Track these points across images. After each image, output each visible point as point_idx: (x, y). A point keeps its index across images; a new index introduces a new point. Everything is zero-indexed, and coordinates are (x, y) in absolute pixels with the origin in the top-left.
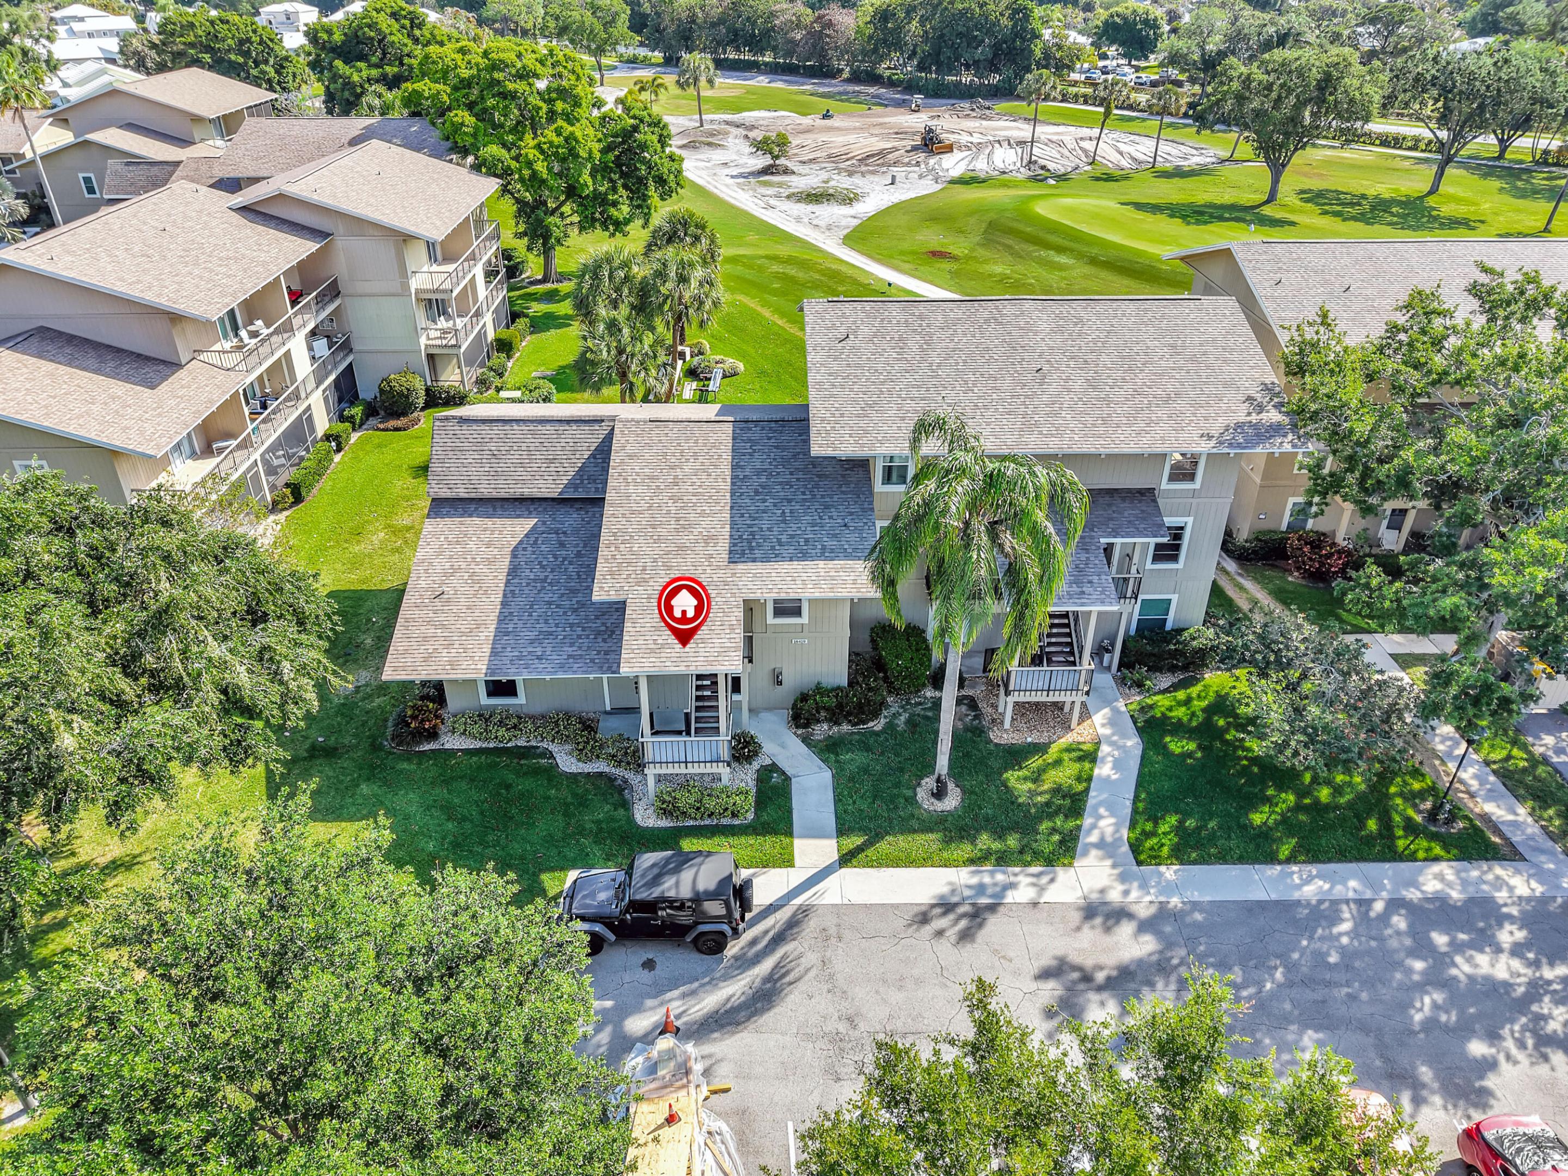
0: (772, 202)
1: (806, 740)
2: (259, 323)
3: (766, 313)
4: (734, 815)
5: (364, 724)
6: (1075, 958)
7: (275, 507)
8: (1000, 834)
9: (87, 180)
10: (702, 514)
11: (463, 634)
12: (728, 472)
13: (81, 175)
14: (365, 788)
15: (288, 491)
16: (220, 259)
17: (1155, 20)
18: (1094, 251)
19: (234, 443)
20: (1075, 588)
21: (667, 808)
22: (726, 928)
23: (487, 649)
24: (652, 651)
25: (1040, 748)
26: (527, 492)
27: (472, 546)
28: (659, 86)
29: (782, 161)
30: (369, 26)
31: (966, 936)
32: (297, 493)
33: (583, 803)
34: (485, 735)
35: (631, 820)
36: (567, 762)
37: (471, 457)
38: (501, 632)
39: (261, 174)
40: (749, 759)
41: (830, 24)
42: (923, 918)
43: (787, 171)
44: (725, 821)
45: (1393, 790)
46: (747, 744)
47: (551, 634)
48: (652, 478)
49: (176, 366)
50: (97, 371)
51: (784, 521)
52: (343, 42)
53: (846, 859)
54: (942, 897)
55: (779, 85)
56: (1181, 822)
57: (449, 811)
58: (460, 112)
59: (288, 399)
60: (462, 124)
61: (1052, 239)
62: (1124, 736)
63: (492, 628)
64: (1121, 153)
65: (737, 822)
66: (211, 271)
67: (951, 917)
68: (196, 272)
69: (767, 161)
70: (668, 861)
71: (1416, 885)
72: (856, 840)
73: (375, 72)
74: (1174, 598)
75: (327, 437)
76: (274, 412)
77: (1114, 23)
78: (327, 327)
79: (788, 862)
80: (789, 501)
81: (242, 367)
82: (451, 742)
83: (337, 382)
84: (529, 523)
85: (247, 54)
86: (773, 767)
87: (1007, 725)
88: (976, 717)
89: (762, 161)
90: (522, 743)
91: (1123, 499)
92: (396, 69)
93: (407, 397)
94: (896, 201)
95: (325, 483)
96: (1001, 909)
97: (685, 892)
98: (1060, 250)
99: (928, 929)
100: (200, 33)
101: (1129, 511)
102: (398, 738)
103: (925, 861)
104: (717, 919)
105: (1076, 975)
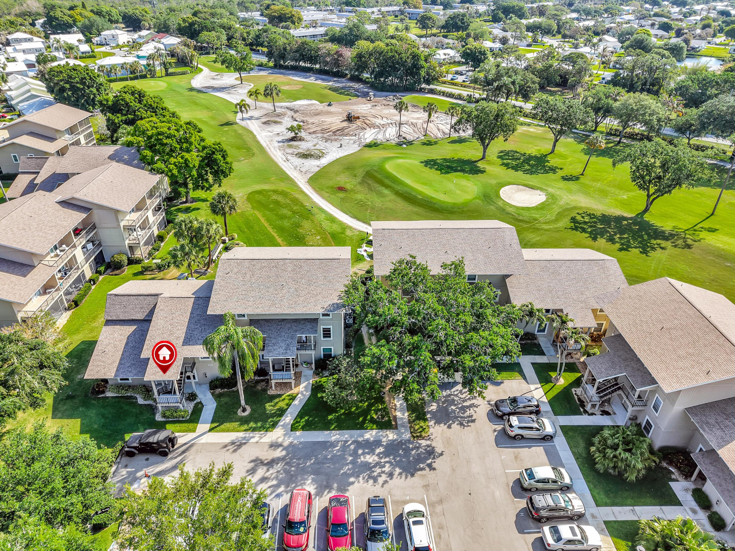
0: (289, 157)
1: (213, 394)
2: (64, 246)
3: (263, 220)
4: (183, 417)
5: (84, 388)
6: (261, 457)
7: (69, 309)
8: (256, 422)
9: (15, 157)
10: (178, 330)
11: (109, 364)
12: (189, 315)
13: (12, 155)
14: (81, 409)
15: (73, 303)
16: (49, 227)
17: (484, 51)
18: (398, 188)
19: (54, 290)
20: (285, 351)
21: (164, 416)
22: (167, 450)
23: (115, 369)
24: (154, 374)
25: (280, 396)
26: (134, 318)
27: (116, 335)
28: (258, 93)
29: (299, 134)
30: (122, 100)
31: (235, 451)
32: (76, 304)
33: (141, 413)
34: (118, 392)
35: (154, 419)
36: (141, 401)
37: (117, 307)
38: (120, 364)
39: (76, 172)
40: (193, 400)
41: (341, 55)
42: (226, 446)
43: (301, 139)
44: (181, 419)
45: (373, 408)
46: (192, 396)
47: (134, 364)
48: (166, 317)
49: (34, 267)
50: (7, 272)
51: (201, 332)
52: (113, 105)
53: (211, 430)
54: (233, 440)
55: (319, 82)
56: (308, 418)
57: (103, 416)
58: (146, 151)
59: (75, 269)
60: (147, 156)
61: (387, 181)
62: (307, 392)
63: (118, 362)
64: (439, 130)
65: (184, 419)
66: (46, 233)
67: (233, 446)
68: (41, 234)
69: (293, 135)
70: (154, 432)
71: (363, 436)
72: (216, 424)
73: (124, 118)
74: (332, 348)
75: (90, 281)
76: (69, 276)
77: (467, 53)
78: (92, 239)
79: (194, 431)
80: (205, 325)
81: (55, 265)
82: (109, 394)
83: (95, 259)
84: (134, 327)
85: (84, 84)
86: (200, 403)
87: (274, 388)
88: (267, 386)
89: (291, 135)
90: (129, 395)
91: (308, 322)
92: (132, 116)
93: (120, 263)
94: (338, 157)
95: (87, 298)
96: (248, 444)
97: (155, 441)
98: (387, 187)
99: (225, 449)
100: (65, 75)
101: (309, 326)
102: (92, 393)
103: (233, 430)
104: (165, 448)
105: (259, 462)
